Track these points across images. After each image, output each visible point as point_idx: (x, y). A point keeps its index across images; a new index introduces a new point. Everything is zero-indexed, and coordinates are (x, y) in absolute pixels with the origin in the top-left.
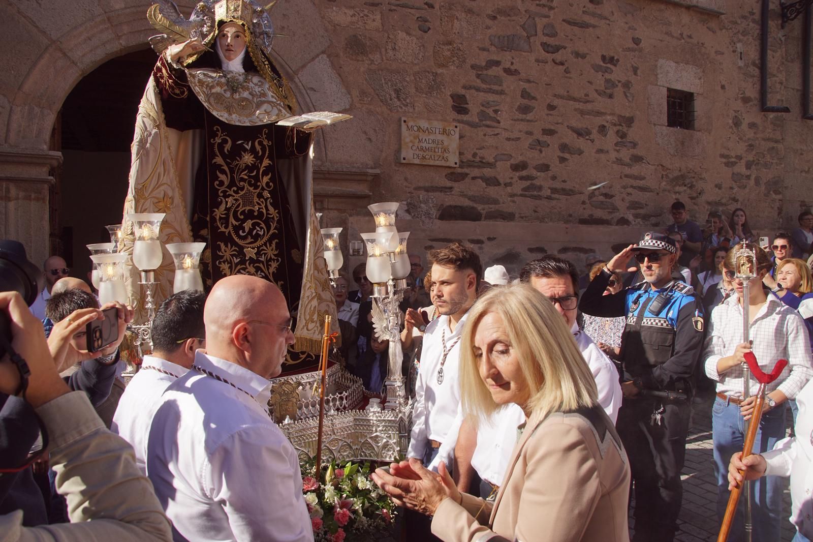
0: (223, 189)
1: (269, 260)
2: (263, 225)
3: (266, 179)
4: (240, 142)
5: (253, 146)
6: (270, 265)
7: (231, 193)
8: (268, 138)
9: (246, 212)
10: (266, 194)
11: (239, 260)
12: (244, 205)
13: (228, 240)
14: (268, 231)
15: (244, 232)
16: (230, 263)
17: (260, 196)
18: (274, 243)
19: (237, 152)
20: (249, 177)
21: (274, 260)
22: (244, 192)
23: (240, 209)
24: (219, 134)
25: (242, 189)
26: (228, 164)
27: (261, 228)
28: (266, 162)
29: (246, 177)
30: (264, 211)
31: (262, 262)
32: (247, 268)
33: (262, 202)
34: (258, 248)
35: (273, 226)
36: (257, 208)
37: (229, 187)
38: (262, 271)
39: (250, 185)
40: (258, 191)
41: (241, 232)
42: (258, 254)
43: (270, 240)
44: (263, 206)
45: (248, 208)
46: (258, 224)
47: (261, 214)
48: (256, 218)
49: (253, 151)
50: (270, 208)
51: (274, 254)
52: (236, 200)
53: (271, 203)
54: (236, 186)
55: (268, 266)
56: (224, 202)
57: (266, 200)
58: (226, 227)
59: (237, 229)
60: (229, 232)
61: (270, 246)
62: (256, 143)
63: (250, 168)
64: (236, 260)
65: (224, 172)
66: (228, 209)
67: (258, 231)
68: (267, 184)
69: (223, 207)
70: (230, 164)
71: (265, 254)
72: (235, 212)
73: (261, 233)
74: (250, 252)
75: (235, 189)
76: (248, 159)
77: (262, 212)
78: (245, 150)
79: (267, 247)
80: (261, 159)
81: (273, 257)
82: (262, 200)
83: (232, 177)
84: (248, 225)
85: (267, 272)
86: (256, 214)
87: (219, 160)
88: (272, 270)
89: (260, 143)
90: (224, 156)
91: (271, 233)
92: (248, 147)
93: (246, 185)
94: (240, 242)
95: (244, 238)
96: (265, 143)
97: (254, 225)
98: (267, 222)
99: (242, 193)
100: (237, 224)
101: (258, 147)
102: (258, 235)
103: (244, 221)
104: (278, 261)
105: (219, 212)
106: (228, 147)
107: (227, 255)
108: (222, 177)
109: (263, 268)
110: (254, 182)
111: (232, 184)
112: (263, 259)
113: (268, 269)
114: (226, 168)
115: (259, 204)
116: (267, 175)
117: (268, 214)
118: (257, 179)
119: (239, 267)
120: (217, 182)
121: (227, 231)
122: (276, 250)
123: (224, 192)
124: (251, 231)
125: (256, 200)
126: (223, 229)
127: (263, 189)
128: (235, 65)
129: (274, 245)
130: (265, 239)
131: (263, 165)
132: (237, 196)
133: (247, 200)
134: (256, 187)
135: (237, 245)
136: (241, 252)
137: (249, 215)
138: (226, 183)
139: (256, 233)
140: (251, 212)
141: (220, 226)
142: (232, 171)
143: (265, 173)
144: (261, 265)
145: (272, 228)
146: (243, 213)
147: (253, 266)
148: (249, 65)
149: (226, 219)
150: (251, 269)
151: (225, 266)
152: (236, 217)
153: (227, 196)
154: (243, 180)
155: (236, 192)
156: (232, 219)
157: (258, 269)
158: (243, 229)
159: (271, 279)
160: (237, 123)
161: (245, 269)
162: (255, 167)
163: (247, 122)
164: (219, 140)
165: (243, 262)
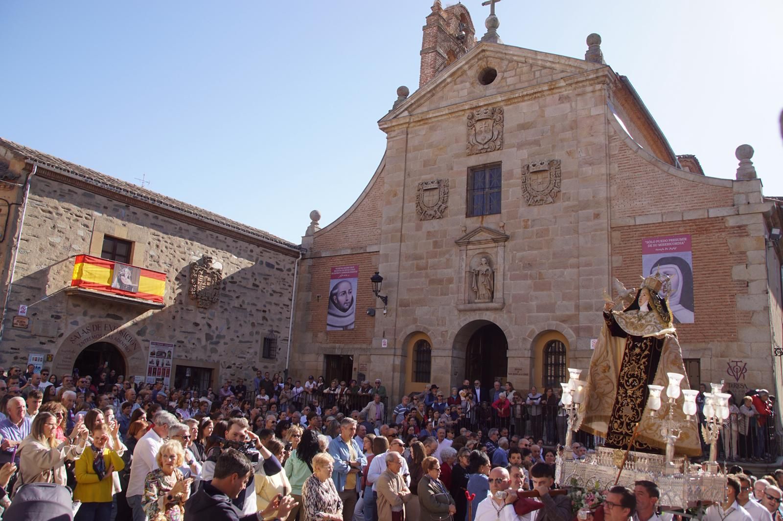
0: (625, 363)
1: (637, 397)
2: (637, 381)
3: (643, 361)
4: (636, 343)
5: (641, 345)
8: (650, 342)
9: (632, 374)
10: (642, 367)
12: (632, 371)
13: (623, 386)
14: (639, 384)
16: (622, 396)
17: (639, 368)
18: (641, 390)
19: (634, 347)
20: (636, 359)
23: (629, 373)
24: (630, 339)
25: (632, 364)
26: (629, 353)
28: (646, 352)
30: (639, 375)
31: (634, 398)
33: (639, 370)
34: (634, 391)
35: (642, 382)
36: (636, 373)
37: (627, 363)
38: (633, 402)
39: (636, 363)
42: (633, 394)
43: (639, 388)
44: (639, 372)
46: (635, 380)
47: (637, 375)
48: (636, 377)
49: (641, 347)
50: (642, 373)
51: (640, 395)
52: (629, 369)
53: (644, 371)
55: (636, 400)
56: (624, 369)
57: (641, 370)
59: (627, 381)
60: (624, 382)
62: (643, 343)
63: (637, 355)
64: (624, 395)
65: (627, 356)
66: (625, 373)
69: (623, 371)
71: (636, 394)
72: (627, 374)
73: (636, 384)
74: (630, 392)
76: (637, 351)
78: (637, 347)
79: (637, 392)
80: (644, 351)
83: (629, 359)
84: (631, 380)
85: (635, 403)
87: (627, 351)
88: (638, 402)
89: (645, 344)
90: (629, 349)
91: (641, 384)
92: (639, 345)
93: (634, 362)
94: (627, 388)
95: (628, 386)
96: (648, 343)
97: (634, 380)
98: (640, 380)
99: (631, 366)
100: (627, 379)
101: (643, 346)
102: (634, 385)
103: (630, 378)
104: (641, 398)
105: (622, 374)
106: (631, 345)
107: (621, 393)
108: (626, 358)
109: (634, 400)
111: (629, 361)
112: (634, 396)
114: (628, 354)
115: (637, 371)
118: (639, 360)
119: (624, 398)
122: (641, 393)
123: (626, 365)
124: (632, 383)
125: (637, 369)
126: (622, 381)
127: (641, 365)
128: (643, 309)
130: (637, 387)
131: (644, 354)
132: (629, 367)
133: (633, 369)
134: (638, 364)
135: (625, 389)
136: (626, 392)
137: (633, 376)
140: (634, 374)
141: (621, 379)
142: (630, 356)
143: (643, 358)
146: (630, 375)
148: (649, 308)
149: (624, 377)
150: (629, 400)
151: (620, 397)
152: (627, 377)
153: (626, 367)
154: (633, 360)
155: (629, 365)
156: (625, 378)
157: (632, 400)
158: (629, 382)
159: (637, 406)
160: (635, 335)
161: (626, 400)
162: (640, 354)
163: (639, 334)
164: (629, 342)
165: (626, 396)
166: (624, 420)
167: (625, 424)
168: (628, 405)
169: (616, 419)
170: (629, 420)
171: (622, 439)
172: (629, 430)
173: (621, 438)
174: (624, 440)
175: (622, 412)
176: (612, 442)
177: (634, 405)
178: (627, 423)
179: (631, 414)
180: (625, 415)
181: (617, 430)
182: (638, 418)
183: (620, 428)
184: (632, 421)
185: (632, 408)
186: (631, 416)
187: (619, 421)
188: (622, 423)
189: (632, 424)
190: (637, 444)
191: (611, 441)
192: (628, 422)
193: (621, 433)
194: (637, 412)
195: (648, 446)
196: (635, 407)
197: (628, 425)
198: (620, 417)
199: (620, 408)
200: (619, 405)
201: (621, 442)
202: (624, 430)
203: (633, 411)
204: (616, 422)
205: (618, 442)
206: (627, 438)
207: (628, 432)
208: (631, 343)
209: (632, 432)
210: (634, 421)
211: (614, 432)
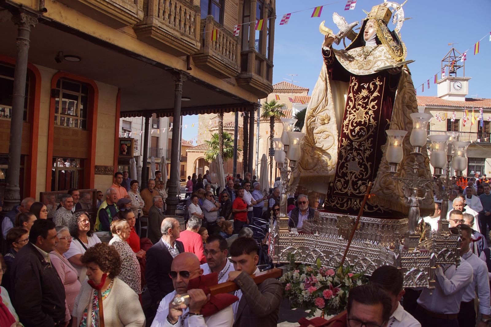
0: (349, 110)
1: (365, 150)
4: (362, 84)
5: (369, 86)
6: (366, 153)
7: (352, 112)
8: (380, 81)
9: (358, 122)
10: (371, 112)
11: (350, 148)
12: (358, 118)
13: (347, 137)
14: (367, 134)
15: (355, 133)
16: (346, 149)
17: (367, 113)
18: (370, 140)
19: (360, 89)
20: (363, 103)
21: (368, 150)
22: (359, 111)
23: (355, 121)
24: (354, 80)
25: (358, 110)
26: (354, 96)
27: (364, 131)
28: (376, 94)
29: (361, 103)
30: (367, 122)
31: (362, 150)
32: (353, 153)
33: (367, 117)
34: (361, 142)
36: (363, 120)
37: (352, 109)
38: (361, 155)
39: (363, 107)
40: (366, 110)
41: (353, 133)
42: (360, 145)
43: (368, 139)
44: (367, 119)
45: (359, 120)
46: (363, 129)
48: (362, 125)
49: (369, 88)
50: (372, 120)
51: (369, 147)
52: (354, 116)
53: (373, 118)
54: (355, 108)
55: (364, 153)
56: (349, 117)
57: (370, 116)
58: (347, 130)
59: (352, 131)
60: (348, 133)
61: (368, 141)
62: (371, 84)
63: (364, 98)
64: (348, 148)
65: (352, 101)
66: (349, 121)
67: (362, 133)
68: (373, 107)
69: (347, 119)
70: (355, 96)
71: (364, 146)
72: (352, 122)
73: (364, 134)
74: (356, 144)
75: (355, 109)
76: (364, 93)
77: (366, 122)
78: (364, 88)
79: (365, 142)
80: (372, 93)
81: (368, 148)
82: (367, 115)
83: (355, 103)
84: (357, 129)
85: (363, 156)
86: (363, 123)
87: (351, 95)
88: (366, 155)
89: (374, 84)
90: (354, 93)
91: (370, 133)
92: (366, 86)
93: (360, 107)
94: (352, 139)
95: (354, 136)
96: (378, 83)
97: (360, 129)
98: (368, 128)
99: (357, 112)
100: (352, 128)
101: (372, 86)
103: (355, 127)
104: (371, 150)
105: (346, 122)
106: (356, 87)
107: (345, 145)
108: (351, 104)
109: (361, 153)
110: (365, 106)
111: (354, 107)
112: (362, 148)
113: (364, 155)
114: (353, 99)
115: (365, 118)
116: (374, 101)
117: (369, 123)
118: (367, 104)
119: (349, 152)
120: (348, 107)
121: (347, 132)
122: (371, 144)
123: (350, 111)
124: (358, 132)
125: (364, 115)
126: (345, 131)
127: (370, 109)
128: (370, 44)
129: (369, 142)
130: (365, 137)
131: (373, 96)
132: (355, 114)
133: (360, 116)
134: (366, 108)
135: (350, 140)
136: (351, 144)
137: (359, 124)
138: (351, 107)
139: (361, 134)
140: (360, 122)
141: (345, 130)
142: (355, 100)
143: (373, 100)
144: (360, 152)
145: (370, 131)
146: (356, 123)
147: (356, 152)
148: (378, 42)
149: (348, 126)
150: (355, 154)
151: (343, 151)
152: (352, 126)
153: (350, 114)
154: (359, 105)
155: (355, 111)
156: (350, 126)
157: (358, 154)
158: (355, 131)
159: (365, 160)
160: (361, 74)
161: (352, 153)
162: (367, 97)
163: (366, 73)
164: (353, 84)
165: (351, 149)
166: (350, 177)
167: (350, 182)
168: (354, 160)
169: (339, 177)
170: (356, 177)
171: (347, 201)
172: (355, 190)
173: (345, 200)
174: (349, 203)
175: (347, 169)
176: (335, 205)
177: (362, 159)
178: (353, 181)
179: (358, 170)
180: (351, 173)
181: (340, 190)
182: (366, 175)
183: (345, 188)
184: (359, 180)
185: (359, 163)
186: (357, 173)
187: (342, 180)
188: (347, 182)
189: (360, 182)
190: (366, 207)
191: (333, 204)
192: (355, 180)
193: (346, 194)
194: (366, 167)
195: (379, 209)
196: (363, 161)
197: (354, 183)
198: (345, 175)
199: (343, 163)
200: (343, 161)
201: (345, 205)
202: (349, 190)
203: (361, 167)
204: (339, 181)
205: (342, 205)
206: (353, 200)
207: (354, 192)
208: (355, 84)
209: (360, 193)
210: (361, 179)
211: (337, 193)
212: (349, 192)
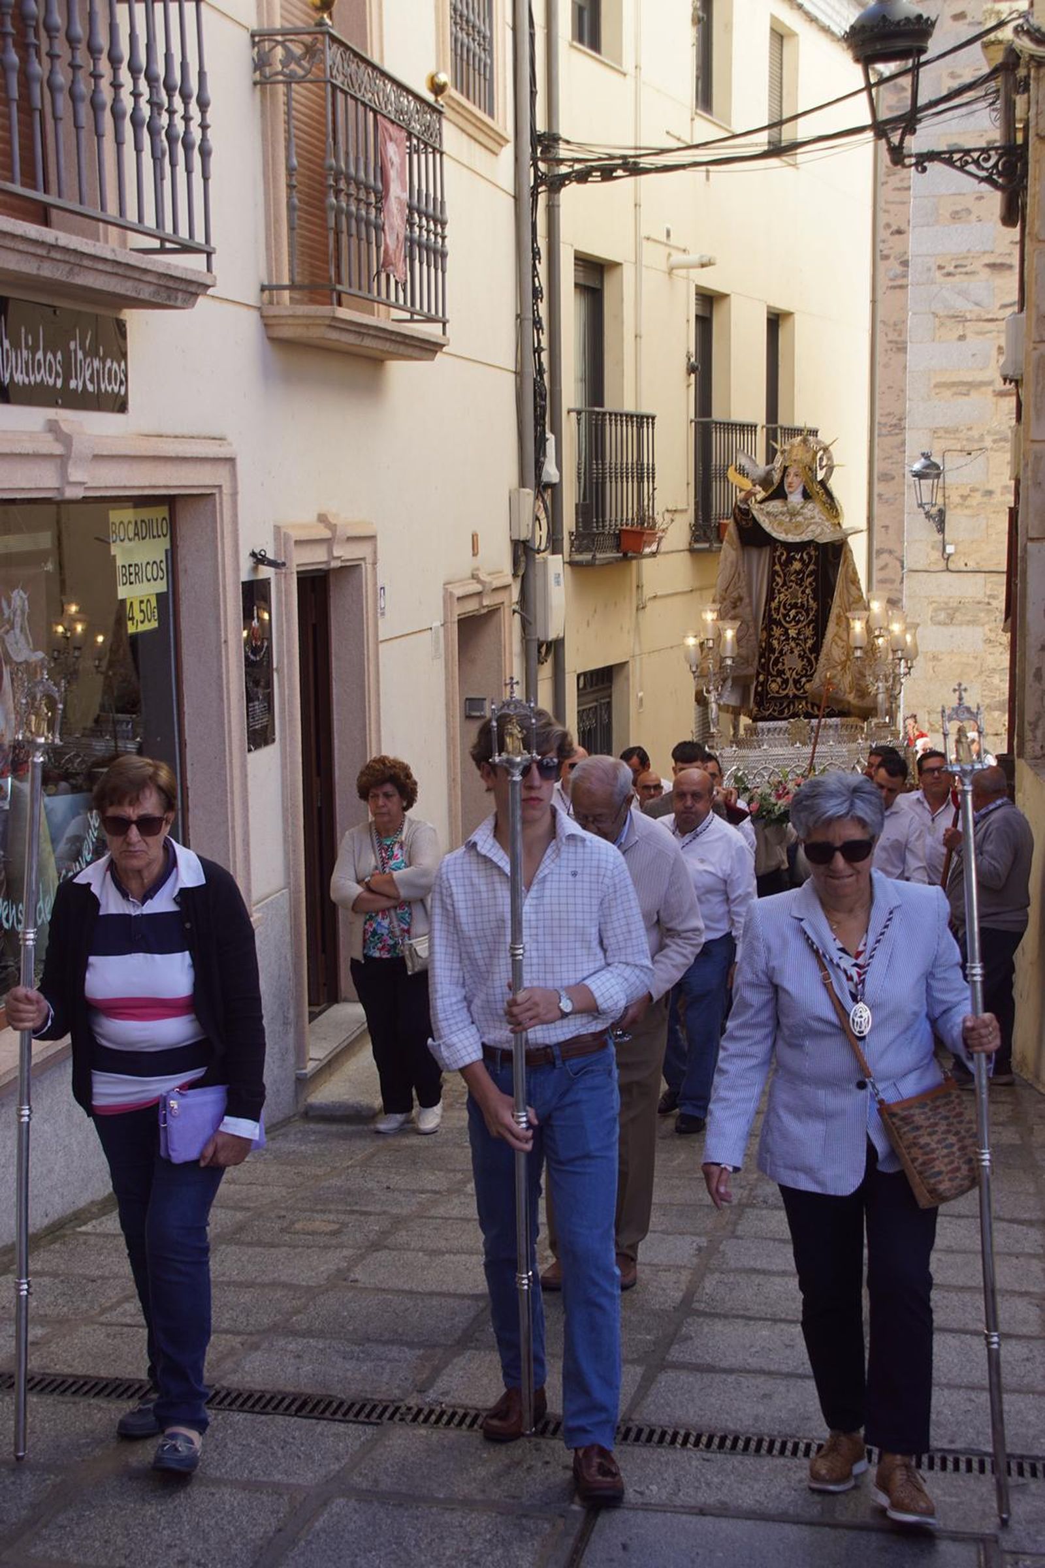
0: (778, 588)
1: (807, 638)
2: (803, 613)
3: (810, 580)
4: (792, 554)
5: (802, 556)
7: (782, 590)
8: (815, 550)
9: (792, 604)
10: (808, 591)
11: (785, 638)
12: (791, 599)
13: (778, 624)
14: (807, 618)
15: (789, 618)
16: (779, 640)
17: (803, 592)
18: (812, 627)
19: (790, 560)
20: (796, 579)
22: (791, 589)
23: (788, 602)
24: (778, 549)
25: (790, 587)
26: (782, 570)
27: (802, 615)
28: (811, 567)
29: (793, 579)
30: (805, 603)
32: (789, 643)
33: (805, 597)
34: (799, 629)
35: (810, 613)
36: (800, 601)
37: (782, 587)
39: (796, 585)
40: (802, 588)
41: (787, 618)
42: (799, 634)
43: (808, 624)
44: (805, 599)
45: (793, 601)
46: (800, 613)
47: (803, 605)
48: (800, 608)
49: (801, 560)
50: (810, 600)
51: (810, 634)
52: (786, 595)
53: (811, 598)
54: (786, 585)
55: (806, 642)
56: (778, 597)
57: (808, 595)
58: (778, 615)
59: (785, 616)
60: (780, 618)
61: (808, 628)
62: (804, 554)
63: (797, 573)
64: (783, 638)
65: (779, 576)
66: (780, 602)
67: (799, 617)
68: (811, 584)
69: (777, 601)
70: (785, 570)
71: (804, 634)
72: (784, 604)
73: (802, 619)
74: (792, 633)
75: (786, 587)
76: (797, 566)
78: (795, 559)
79: (805, 629)
80: (807, 565)
81: (810, 636)
82: (804, 595)
83: (784, 580)
84: (792, 613)
85: (804, 647)
86: (799, 605)
87: (777, 568)
88: (808, 645)
89: (808, 554)
90: (781, 565)
91: (810, 618)
92: (798, 557)
93: (793, 585)
94: (787, 626)
95: (789, 622)
96: (813, 553)
97: (797, 613)
98: (807, 611)
100: (785, 612)
101: (805, 556)
102: (799, 620)
104: (811, 639)
105: (774, 605)
106: (784, 557)
107: (777, 635)
108: (778, 579)
109: (802, 644)
110: (800, 582)
111: (784, 584)
112: (801, 637)
113: (805, 645)
114: (779, 573)
115: (802, 598)
116: (811, 577)
117: (808, 605)
118: (802, 580)
119: (784, 643)
120: (775, 583)
121: (778, 617)
122: (813, 631)
123: (779, 590)
124: (794, 617)
125: (800, 595)
126: (775, 617)
127: (806, 587)
128: (795, 498)
130: (805, 623)
131: (809, 570)
132: (786, 593)
133: (795, 596)
134: (801, 586)
135: (783, 627)
136: (786, 633)
137: (795, 606)
138: (780, 584)
140: (796, 603)
141: (774, 614)
142: (785, 575)
143: (809, 576)
145: (810, 615)
146: (789, 605)
148: (807, 496)
149: (777, 609)
150: (793, 644)
151: (775, 642)
152: (785, 608)
153: (780, 593)
154: (791, 581)
155: (786, 590)
156: (781, 609)
157: (798, 644)
158: (789, 616)
159: (807, 651)
160: (790, 540)
162: (801, 571)
163: (798, 539)
164: (778, 553)
165: (787, 639)
166: (788, 675)
167: (791, 681)
168: (792, 652)
169: (772, 676)
170: (797, 674)
172: (798, 690)
173: (785, 704)
174: (792, 706)
175: (783, 664)
176: (770, 713)
177: (803, 650)
178: (794, 679)
179: (799, 665)
180: (790, 669)
181: (777, 692)
182: (811, 669)
183: (784, 690)
184: (802, 676)
185: (800, 656)
186: (799, 668)
187: (779, 680)
188: (786, 682)
189: (804, 680)
190: (816, 709)
191: (768, 712)
192: (796, 677)
193: (787, 696)
194: (809, 661)
195: (832, 709)
196: (805, 653)
197: (796, 682)
198: (781, 673)
199: (777, 659)
200: (776, 655)
201: (786, 709)
202: (791, 690)
203: (802, 660)
204: (774, 681)
205: (782, 712)
206: (796, 702)
207: (797, 693)
208: (782, 554)
209: (805, 692)
210: (805, 676)
211: (773, 698)
212: (791, 695)
